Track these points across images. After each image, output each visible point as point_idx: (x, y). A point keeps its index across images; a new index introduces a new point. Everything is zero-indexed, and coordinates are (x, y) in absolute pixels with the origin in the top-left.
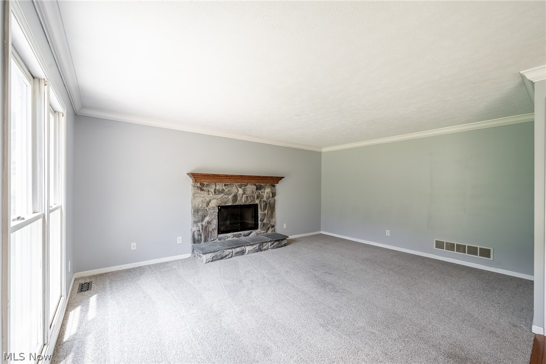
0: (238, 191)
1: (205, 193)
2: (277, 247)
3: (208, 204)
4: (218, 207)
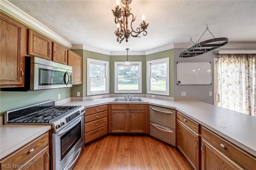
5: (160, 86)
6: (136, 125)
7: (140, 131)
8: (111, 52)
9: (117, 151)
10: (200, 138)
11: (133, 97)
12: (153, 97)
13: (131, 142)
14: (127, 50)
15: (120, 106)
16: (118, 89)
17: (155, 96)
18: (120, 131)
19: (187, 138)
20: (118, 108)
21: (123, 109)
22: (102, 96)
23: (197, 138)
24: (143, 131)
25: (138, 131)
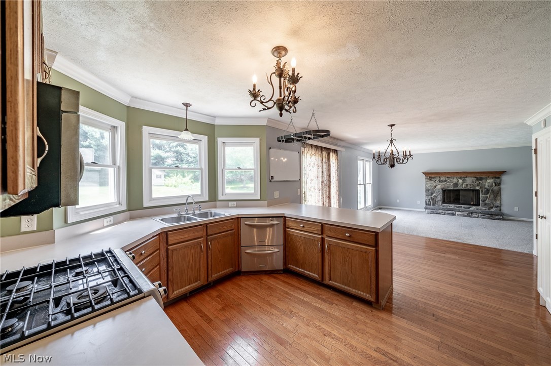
0: (459, 181)
1: (433, 182)
2: (488, 219)
3: (435, 187)
4: (443, 189)
5: (175, 186)
6: (220, 262)
7: (227, 270)
8: (133, 97)
9: (208, 321)
10: (323, 239)
11: (197, 210)
12: (231, 205)
13: (220, 297)
14: (187, 106)
15: (189, 231)
16: (154, 196)
17: (235, 203)
18: (189, 288)
19: (304, 247)
20: (185, 237)
21: (195, 237)
22: (111, 219)
23: (320, 240)
24: (231, 269)
25: (224, 272)
